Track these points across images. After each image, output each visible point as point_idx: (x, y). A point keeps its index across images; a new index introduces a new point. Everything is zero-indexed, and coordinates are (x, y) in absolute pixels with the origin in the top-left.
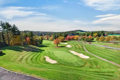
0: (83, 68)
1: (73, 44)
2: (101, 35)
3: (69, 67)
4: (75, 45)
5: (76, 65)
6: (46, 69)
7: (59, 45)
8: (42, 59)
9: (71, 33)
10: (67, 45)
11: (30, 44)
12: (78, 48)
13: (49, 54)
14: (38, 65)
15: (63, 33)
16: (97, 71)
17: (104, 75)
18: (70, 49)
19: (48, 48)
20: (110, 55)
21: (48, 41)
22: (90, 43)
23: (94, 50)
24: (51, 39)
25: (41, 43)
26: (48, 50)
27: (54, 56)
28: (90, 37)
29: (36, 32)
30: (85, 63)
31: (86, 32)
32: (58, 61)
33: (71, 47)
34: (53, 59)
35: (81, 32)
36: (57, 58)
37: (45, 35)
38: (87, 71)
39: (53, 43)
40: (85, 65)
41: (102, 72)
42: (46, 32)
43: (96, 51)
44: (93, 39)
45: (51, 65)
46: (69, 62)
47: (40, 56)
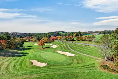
0: (72, 65)
1: (58, 44)
2: (79, 35)
3: (61, 67)
4: (60, 45)
5: (66, 63)
6: (39, 74)
7: (44, 47)
8: (28, 64)
9: (54, 34)
10: (52, 45)
11: (7, 48)
12: (63, 47)
13: (36, 57)
14: (25, 72)
15: (46, 33)
16: (83, 65)
17: (89, 67)
18: (56, 49)
19: (32, 50)
20: (89, 51)
21: (30, 43)
22: (73, 42)
23: (77, 48)
24: (33, 41)
25: (22, 46)
26: (32, 52)
27: (42, 59)
28: (71, 37)
29: (12, 34)
30: (73, 60)
31: (67, 32)
32: (47, 63)
33: (56, 47)
34: (42, 62)
35: (63, 33)
36: (46, 60)
37: (25, 36)
38: (76, 67)
39: (36, 44)
40: (73, 62)
41: (87, 65)
42: (26, 33)
43: (78, 49)
44: (74, 39)
45: (42, 69)
46: (59, 62)
47: (24, 61)
